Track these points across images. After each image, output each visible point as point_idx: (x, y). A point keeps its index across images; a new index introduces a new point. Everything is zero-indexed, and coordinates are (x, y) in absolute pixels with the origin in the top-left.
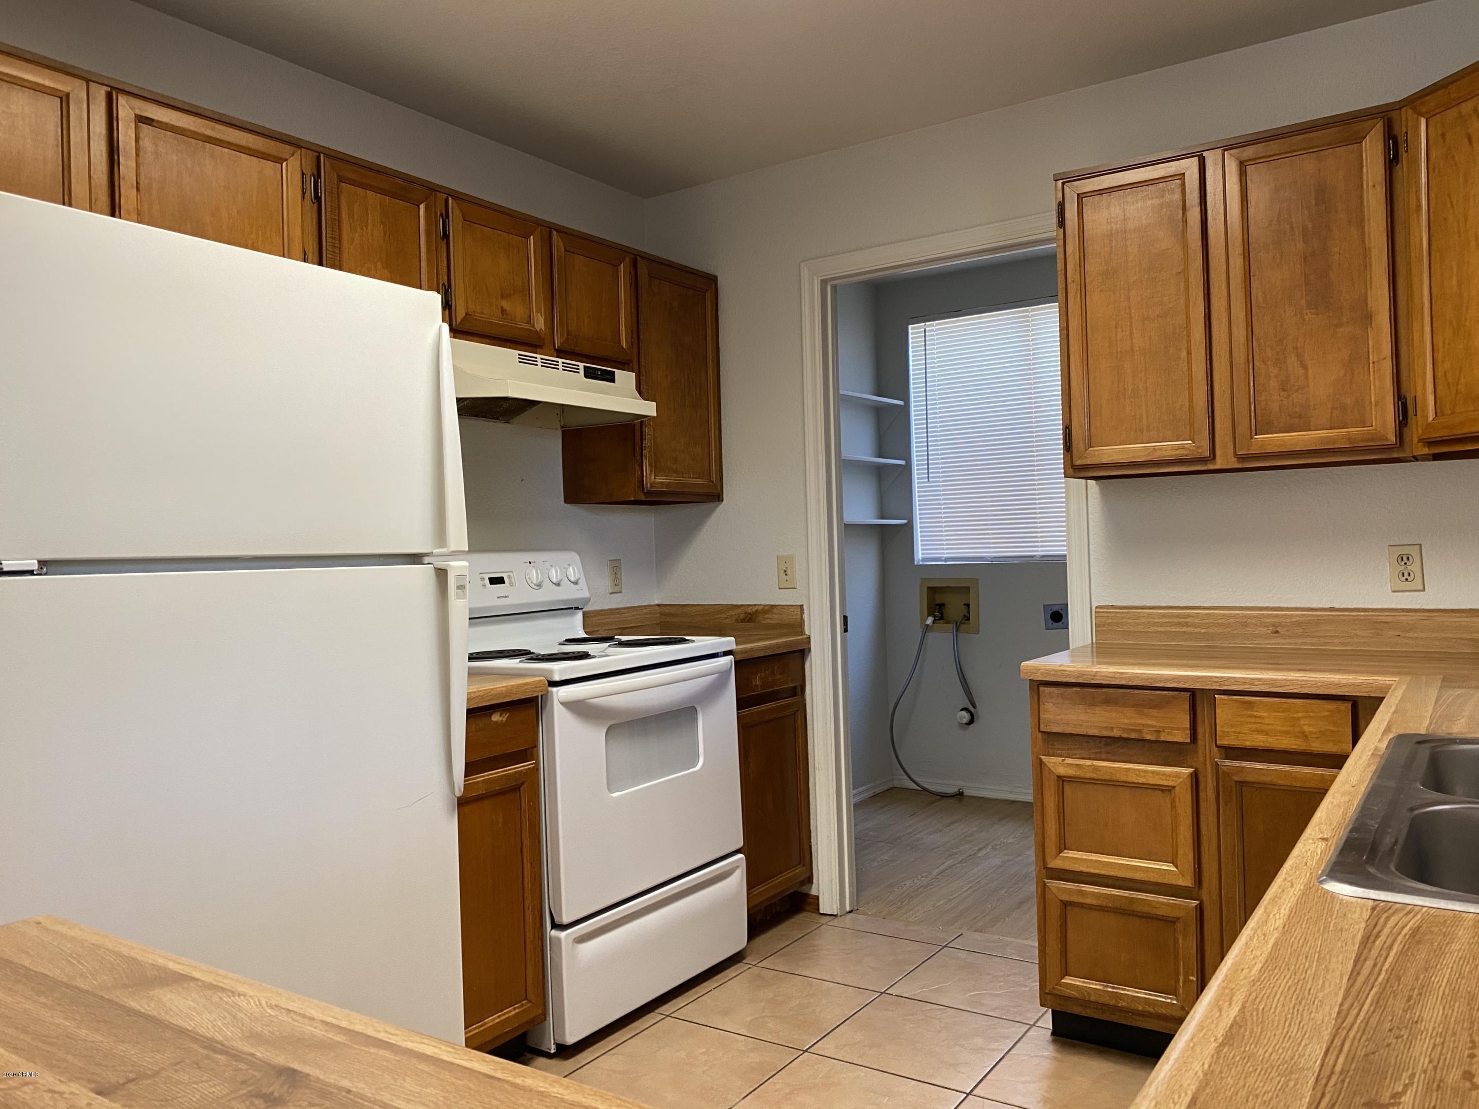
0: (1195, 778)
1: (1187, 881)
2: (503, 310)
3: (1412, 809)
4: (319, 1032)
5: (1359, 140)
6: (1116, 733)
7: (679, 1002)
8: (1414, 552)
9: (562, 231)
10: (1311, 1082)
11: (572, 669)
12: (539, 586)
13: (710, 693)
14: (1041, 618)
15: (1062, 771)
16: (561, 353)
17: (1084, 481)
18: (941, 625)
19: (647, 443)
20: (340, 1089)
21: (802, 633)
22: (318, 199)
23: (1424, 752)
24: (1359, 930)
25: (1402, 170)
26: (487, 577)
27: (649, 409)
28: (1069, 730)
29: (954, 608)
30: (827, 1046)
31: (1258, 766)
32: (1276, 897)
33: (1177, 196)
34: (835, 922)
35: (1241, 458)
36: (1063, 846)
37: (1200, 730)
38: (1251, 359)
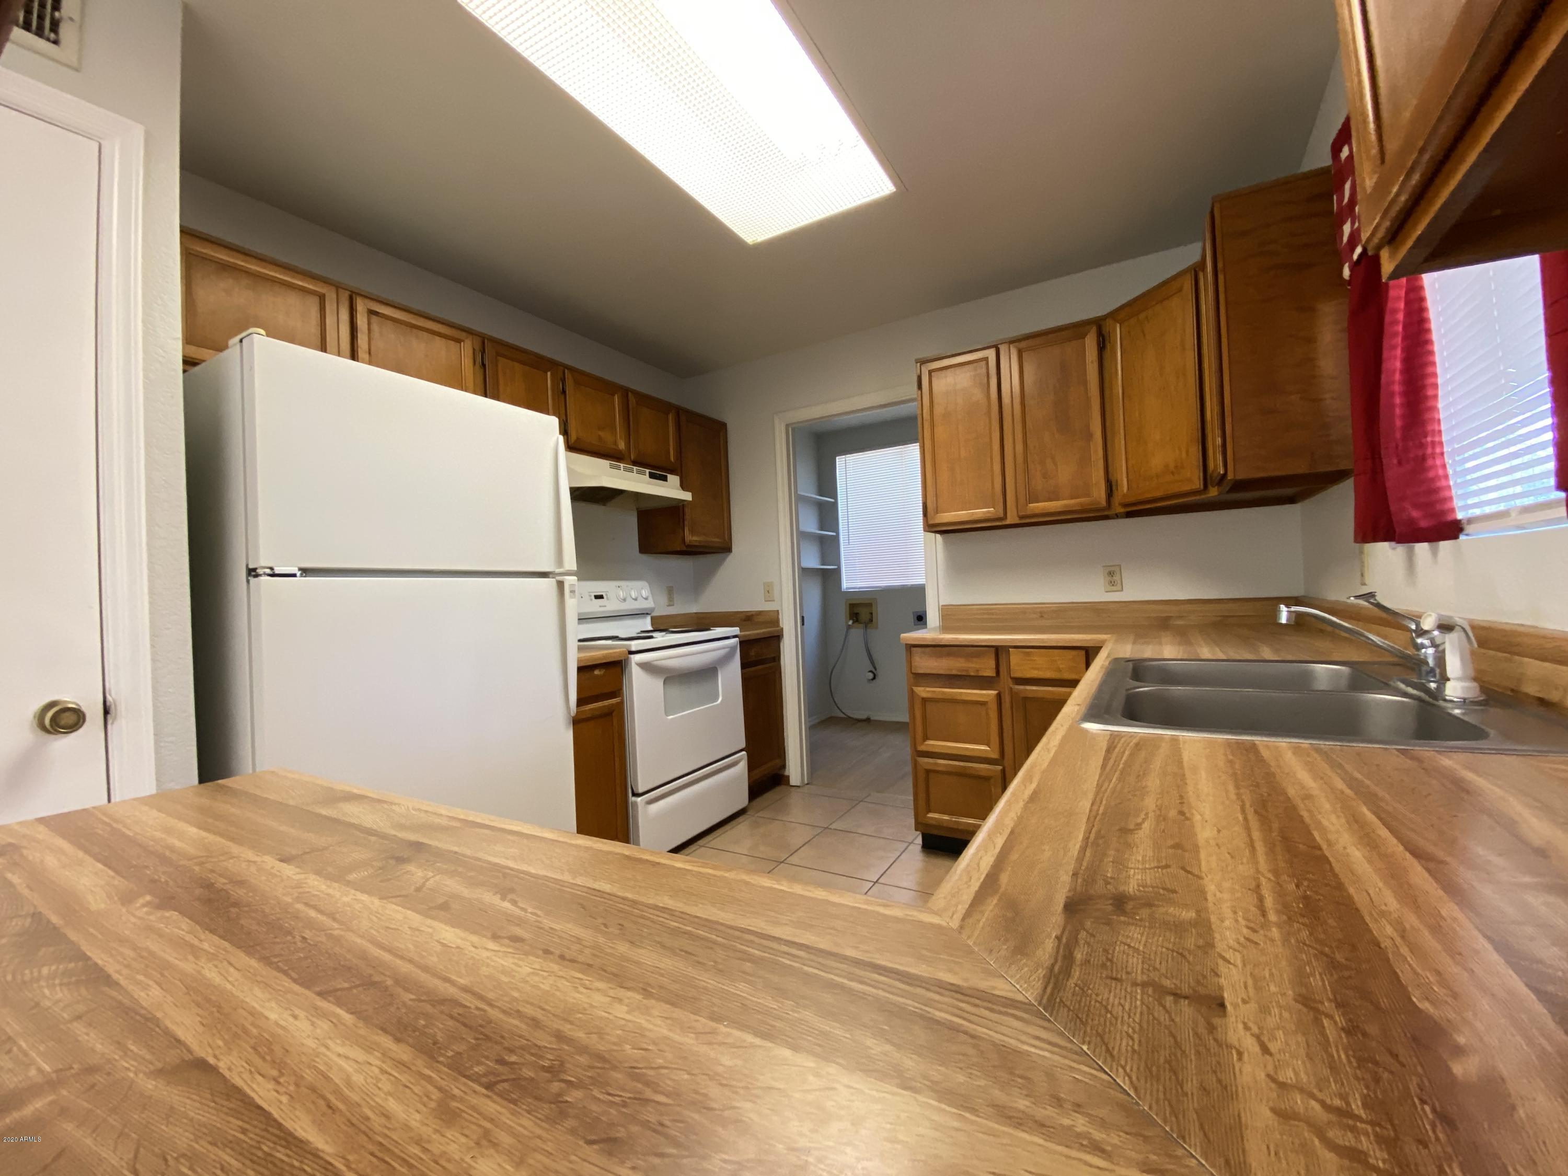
0: (999, 696)
1: (995, 755)
2: (600, 437)
3: (1127, 690)
4: (444, 822)
5: (1083, 336)
6: (954, 672)
7: (709, 838)
8: (1117, 569)
9: (636, 393)
10: (1085, 820)
11: (643, 644)
12: (625, 600)
13: (726, 659)
14: (911, 619)
15: (924, 695)
16: (635, 463)
17: (933, 534)
18: (856, 625)
19: (687, 517)
20: (451, 851)
21: (778, 625)
22: (484, 365)
23: (1131, 665)
24: (1104, 745)
25: (1107, 354)
26: (593, 595)
27: (687, 496)
28: (928, 671)
29: (864, 616)
30: (794, 859)
31: (1034, 688)
32: (1054, 732)
33: (984, 370)
34: (799, 790)
35: (1021, 517)
36: (926, 738)
37: (1001, 670)
38: (1026, 461)
